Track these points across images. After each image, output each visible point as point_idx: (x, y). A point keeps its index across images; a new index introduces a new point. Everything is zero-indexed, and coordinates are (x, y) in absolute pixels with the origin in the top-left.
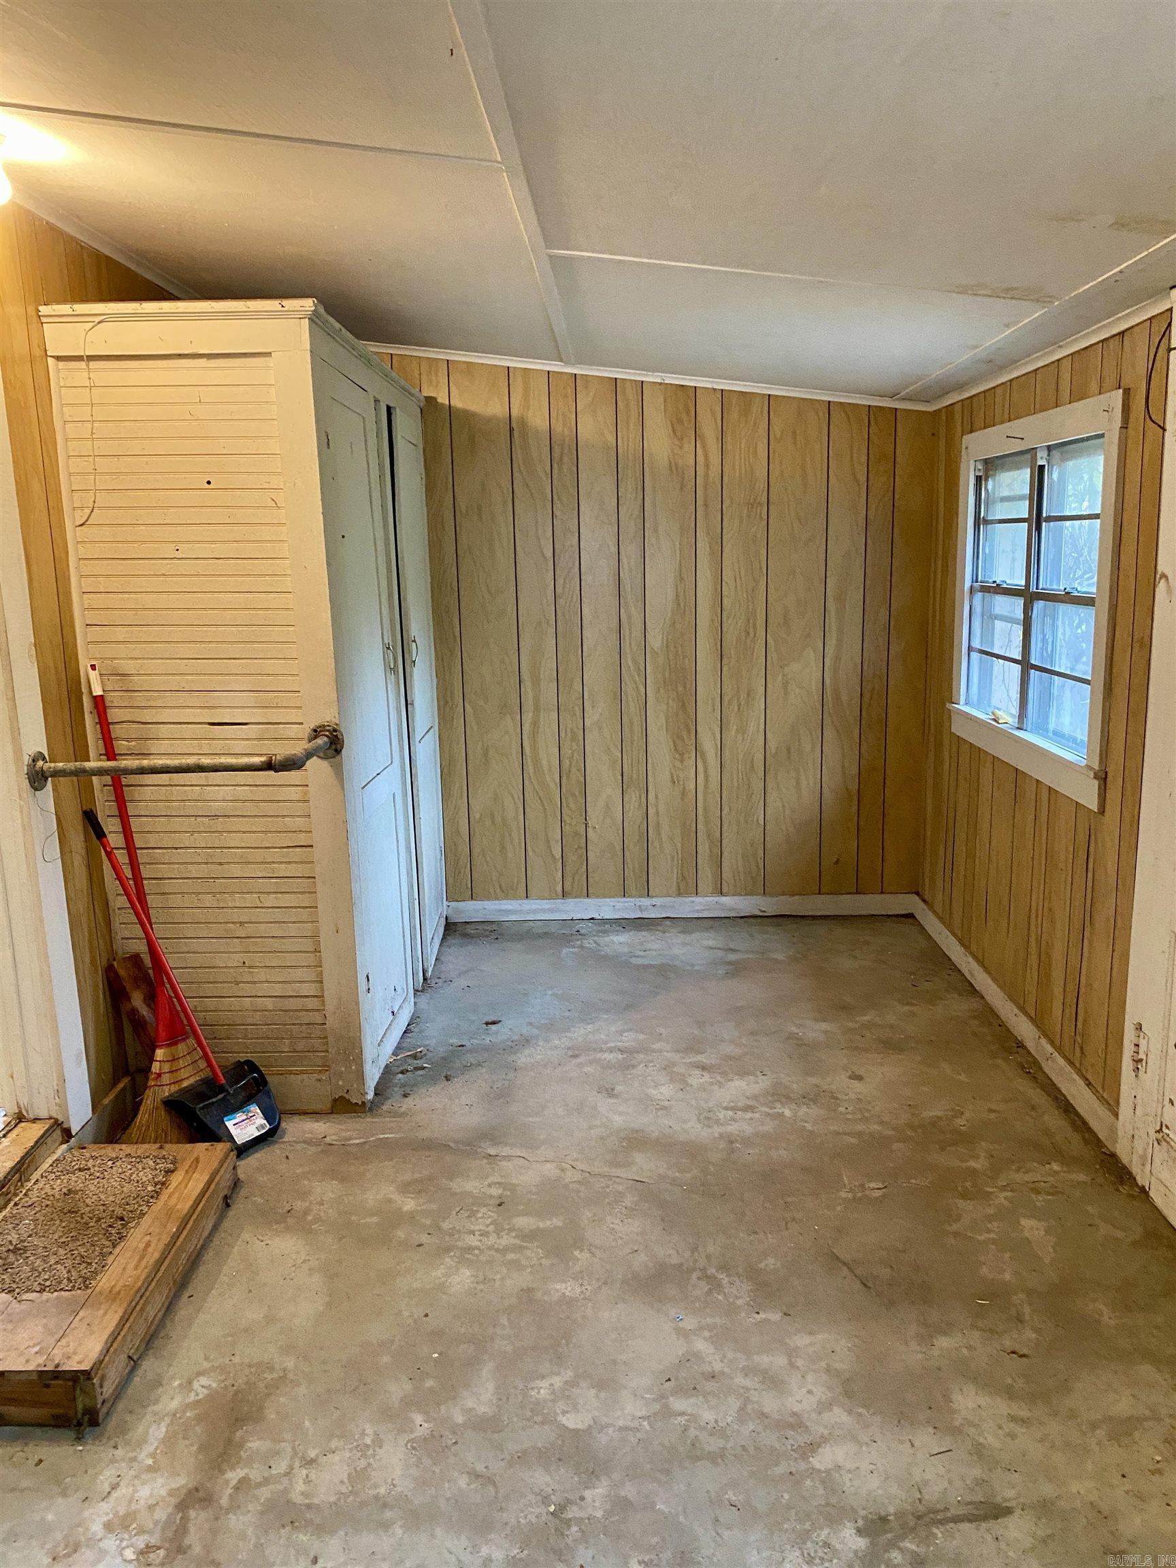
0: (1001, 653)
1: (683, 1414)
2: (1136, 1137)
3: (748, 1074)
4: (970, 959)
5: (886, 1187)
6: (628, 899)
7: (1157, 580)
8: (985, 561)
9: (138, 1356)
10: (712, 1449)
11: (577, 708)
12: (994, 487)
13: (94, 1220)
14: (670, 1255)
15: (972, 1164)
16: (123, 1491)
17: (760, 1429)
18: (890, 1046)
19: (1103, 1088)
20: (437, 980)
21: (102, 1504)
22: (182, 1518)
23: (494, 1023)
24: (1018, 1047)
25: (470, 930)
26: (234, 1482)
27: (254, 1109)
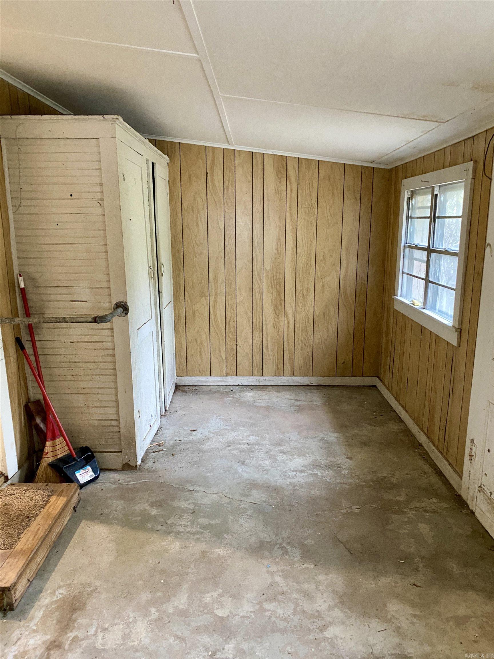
0: (417, 275)
1: (269, 611)
2: (470, 489)
3: (302, 456)
4: (400, 406)
5: (361, 508)
6: (254, 377)
7: (486, 246)
8: (410, 234)
9: (32, 579)
10: (281, 627)
11: (233, 295)
12: (415, 203)
13: (16, 518)
14: (266, 537)
15: (398, 498)
16: (22, 641)
17: (302, 618)
18: (364, 444)
19: (456, 466)
20: (171, 411)
21: (13, 647)
22: (48, 654)
23: (194, 431)
24: (419, 446)
25: (186, 389)
26: (71, 638)
27: (89, 468)
